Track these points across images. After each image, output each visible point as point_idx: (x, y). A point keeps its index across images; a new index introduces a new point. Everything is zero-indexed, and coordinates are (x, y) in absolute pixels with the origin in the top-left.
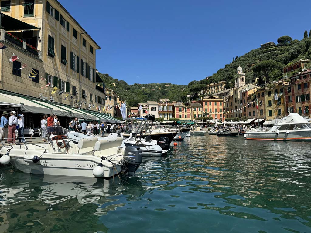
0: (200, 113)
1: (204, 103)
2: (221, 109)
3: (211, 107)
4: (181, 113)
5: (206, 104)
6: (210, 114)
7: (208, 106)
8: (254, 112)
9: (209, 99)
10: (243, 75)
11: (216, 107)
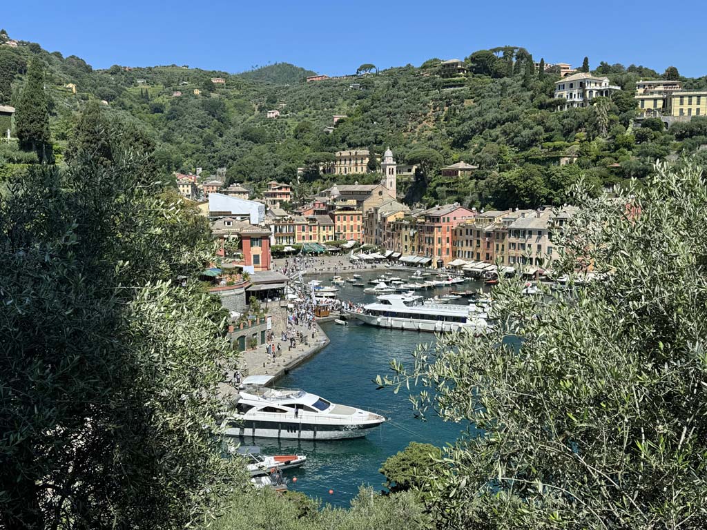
0: (331, 233)
1: (336, 217)
2: (359, 226)
3: (345, 223)
4: (304, 234)
5: (339, 220)
6: (344, 233)
7: (342, 222)
8: (393, 243)
9: (342, 212)
10: (394, 165)
11: (352, 223)
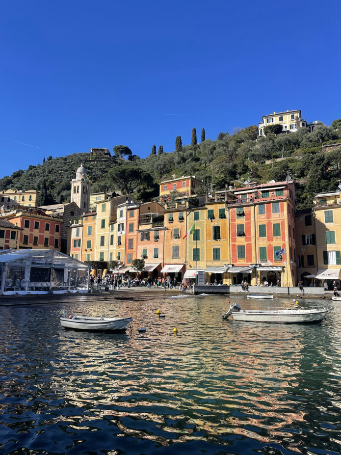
0: (14, 244)
2: (57, 240)
5: (27, 226)
7: (31, 230)
8: (156, 250)
9: (34, 215)
11: (47, 234)
